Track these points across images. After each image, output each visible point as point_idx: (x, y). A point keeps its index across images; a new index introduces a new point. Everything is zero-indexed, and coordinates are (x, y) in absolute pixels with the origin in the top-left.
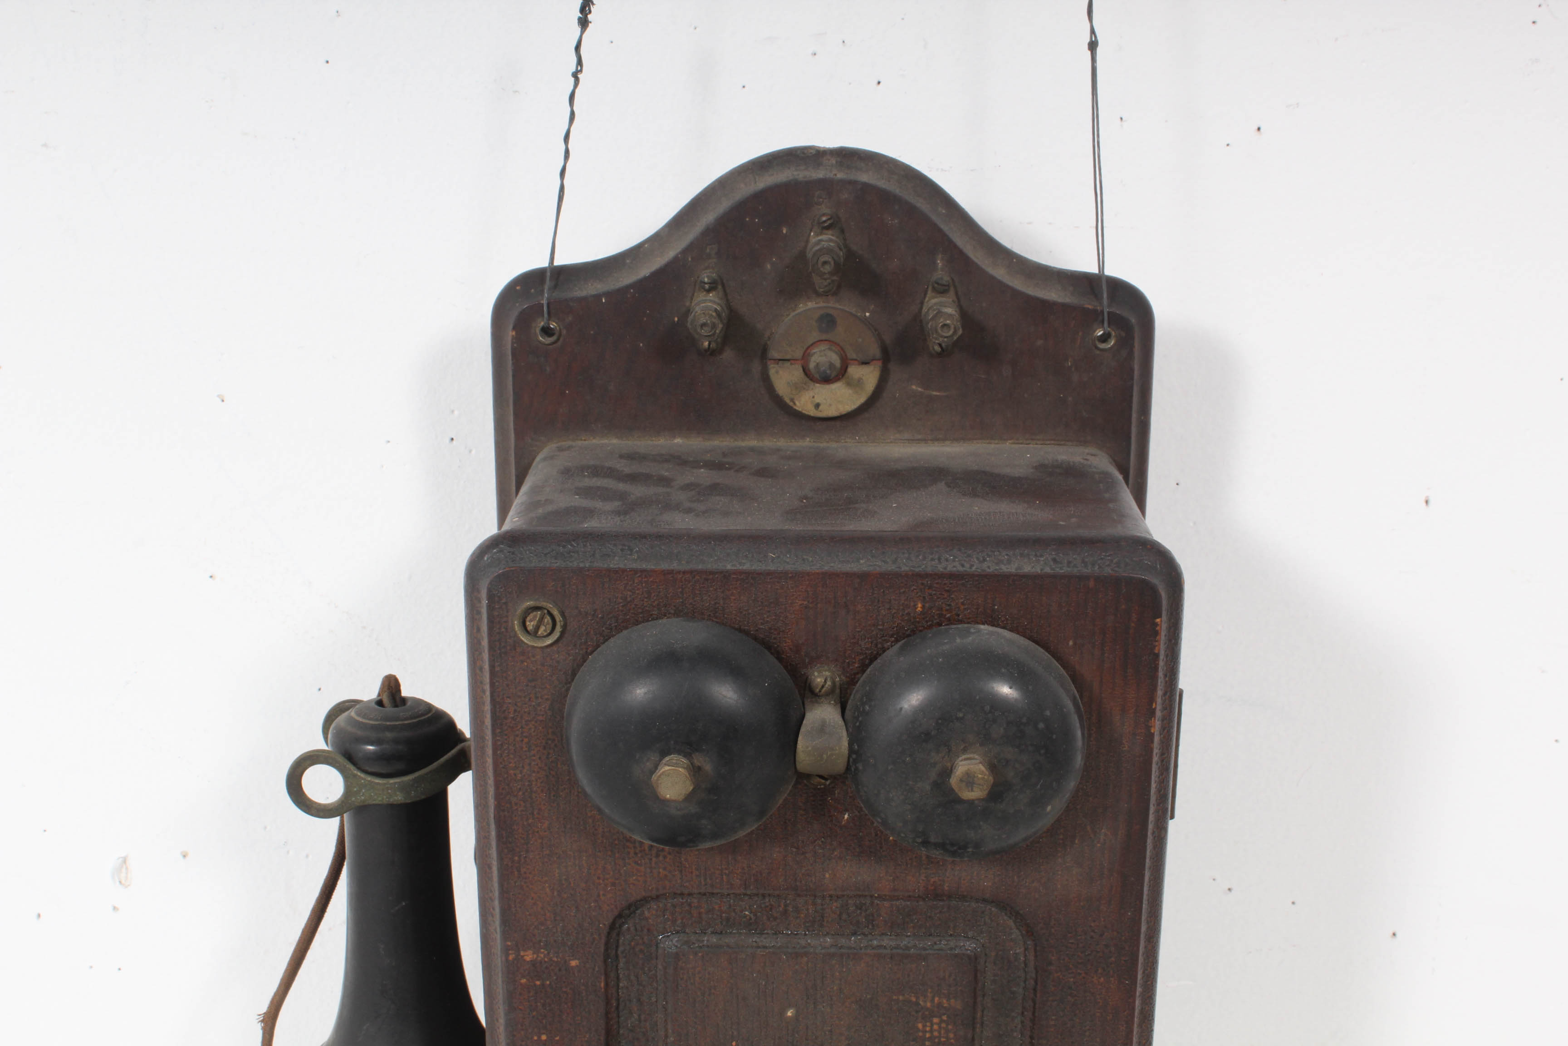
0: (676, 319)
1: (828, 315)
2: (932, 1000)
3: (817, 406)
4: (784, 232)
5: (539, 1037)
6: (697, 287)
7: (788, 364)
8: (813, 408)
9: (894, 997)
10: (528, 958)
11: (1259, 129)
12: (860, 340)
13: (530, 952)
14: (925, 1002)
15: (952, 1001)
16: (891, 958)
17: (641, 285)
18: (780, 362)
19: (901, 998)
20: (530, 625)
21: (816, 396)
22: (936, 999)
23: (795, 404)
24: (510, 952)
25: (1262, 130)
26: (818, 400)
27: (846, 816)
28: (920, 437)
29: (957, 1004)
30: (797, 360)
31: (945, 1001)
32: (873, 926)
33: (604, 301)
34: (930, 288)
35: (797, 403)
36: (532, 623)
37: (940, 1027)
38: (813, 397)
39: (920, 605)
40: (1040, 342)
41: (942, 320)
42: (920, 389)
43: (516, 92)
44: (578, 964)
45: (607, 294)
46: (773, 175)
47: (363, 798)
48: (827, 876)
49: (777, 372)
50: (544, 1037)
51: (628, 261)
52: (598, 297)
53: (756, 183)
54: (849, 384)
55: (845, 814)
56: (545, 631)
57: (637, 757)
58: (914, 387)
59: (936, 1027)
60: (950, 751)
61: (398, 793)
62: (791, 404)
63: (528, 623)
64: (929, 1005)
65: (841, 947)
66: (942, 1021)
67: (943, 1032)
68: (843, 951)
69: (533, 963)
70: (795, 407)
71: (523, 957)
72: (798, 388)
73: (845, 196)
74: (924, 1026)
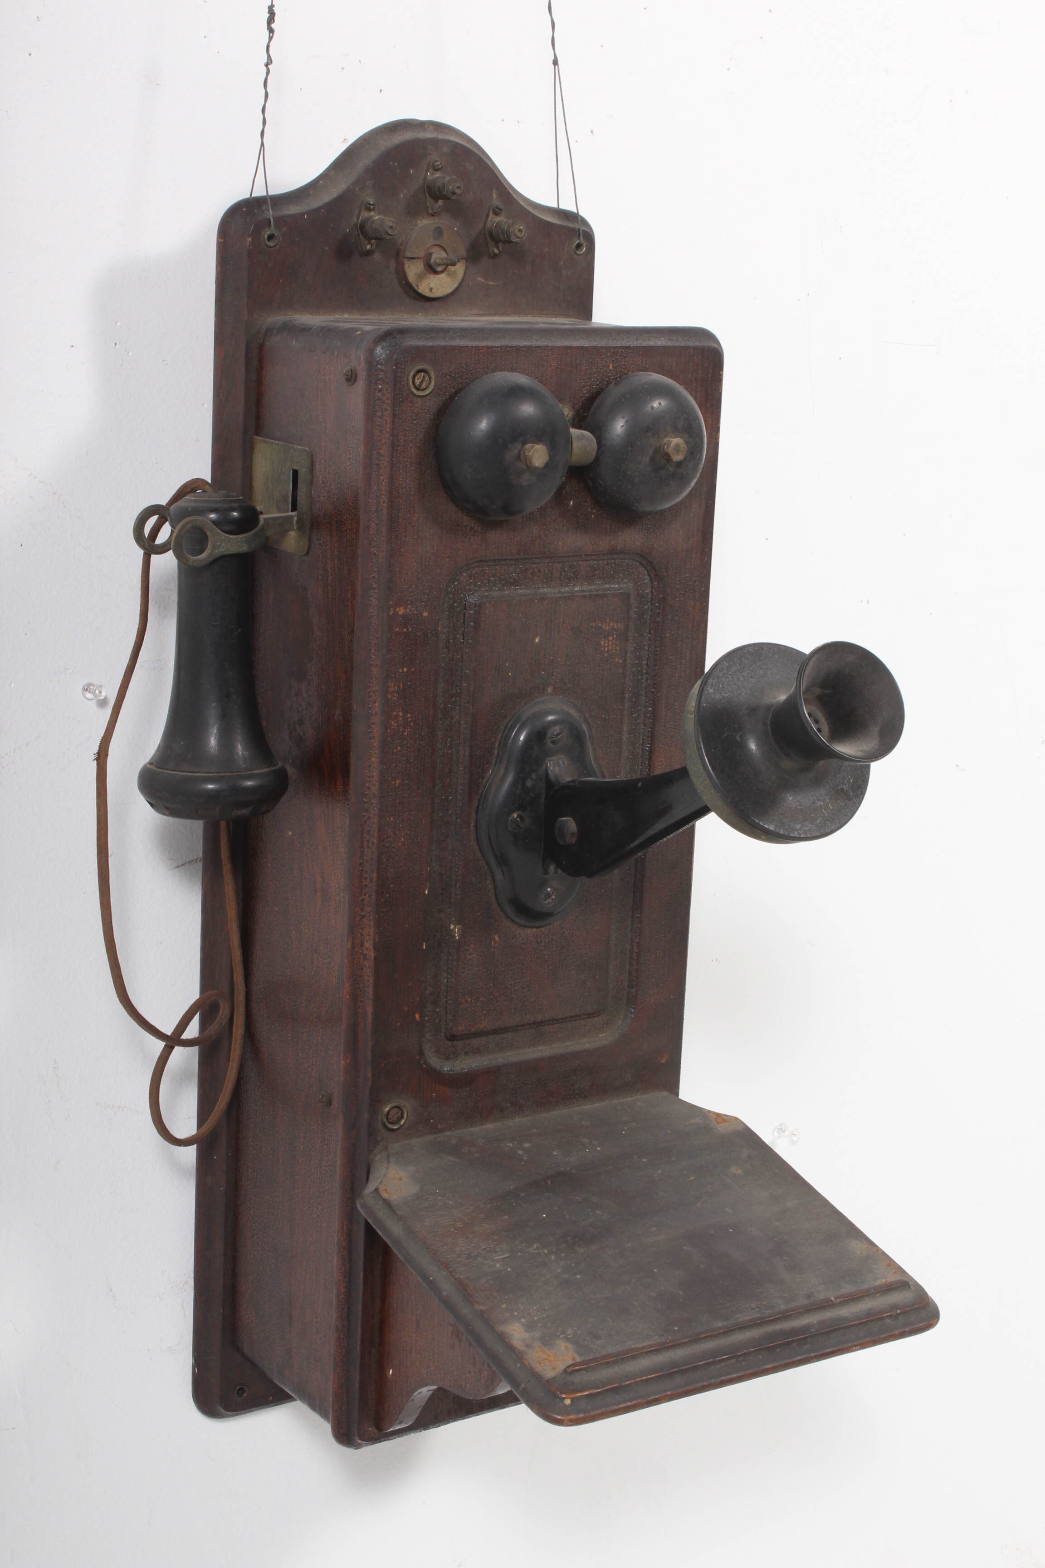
0: (348, 231)
1: (439, 227)
2: (609, 625)
3: (431, 289)
4: (411, 172)
5: (403, 670)
6: (363, 209)
7: (415, 261)
8: (429, 291)
9: (591, 624)
10: (400, 613)
11: (592, 131)
12: (455, 245)
13: (402, 608)
14: (606, 626)
15: (619, 624)
16: (590, 597)
17: (329, 206)
18: (410, 260)
19: (594, 624)
20: (417, 382)
21: (431, 283)
22: (611, 624)
23: (419, 289)
24: (391, 609)
25: (594, 132)
26: (432, 285)
27: (571, 503)
28: (482, 312)
29: (621, 626)
30: (420, 258)
31: (615, 625)
32: (577, 579)
33: (306, 217)
34: (491, 211)
35: (420, 288)
36: (419, 380)
37: (612, 643)
38: (429, 283)
39: (611, 366)
40: (546, 250)
41: (517, 227)
42: (482, 280)
43: (158, 84)
44: (427, 615)
45: (308, 213)
46: (400, 135)
47: (223, 550)
48: (560, 544)
49: (409, 266)
50: (405, 670)
51: (311, 192)
52: (302, 215)
53: (391, 140)
54: (449, 275)
55: (571, 501)
56: (426, 385)
57: (509, 447)
58: (479, 279)
59: (610, 643)
60: (659, 437)
61: (245, 545)
62: (416, 288)
63: (416, 381)
64: (607, 628)
65: (564, 593)
66: (614, 639)
67: (614, 646)
68: (565, 595)
69: (404, 616)
70: (419, 291)
71: (397, 612)
72: (421, 277)
73: (445, 150)
74: (605, 643)
